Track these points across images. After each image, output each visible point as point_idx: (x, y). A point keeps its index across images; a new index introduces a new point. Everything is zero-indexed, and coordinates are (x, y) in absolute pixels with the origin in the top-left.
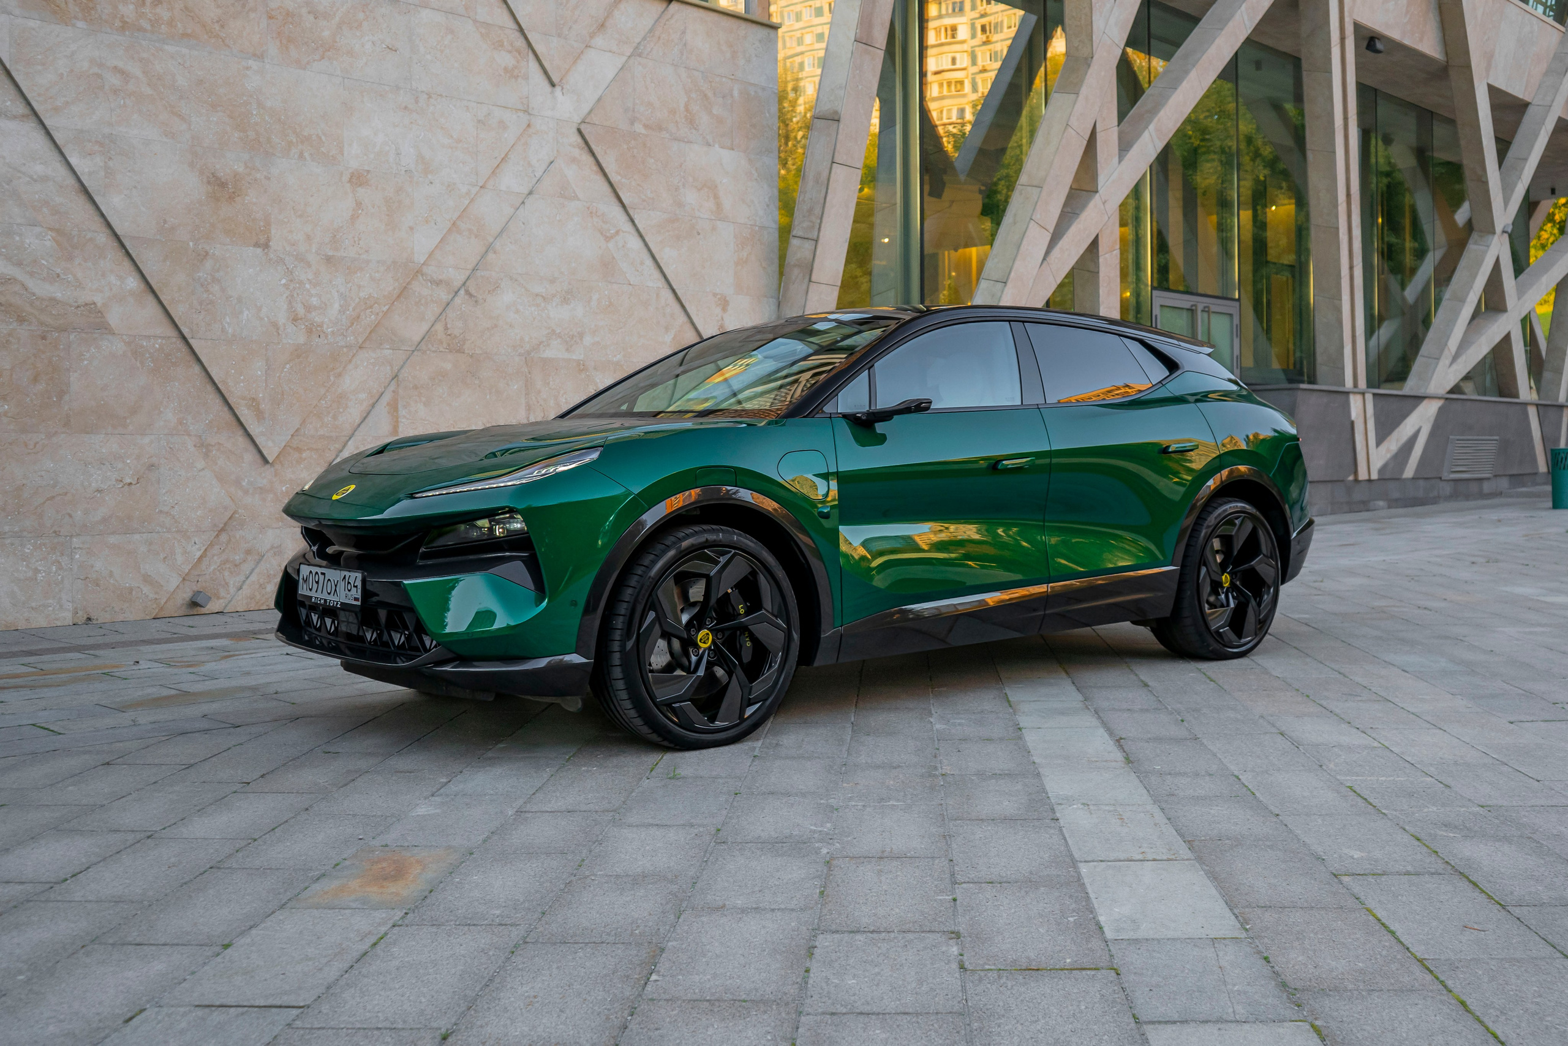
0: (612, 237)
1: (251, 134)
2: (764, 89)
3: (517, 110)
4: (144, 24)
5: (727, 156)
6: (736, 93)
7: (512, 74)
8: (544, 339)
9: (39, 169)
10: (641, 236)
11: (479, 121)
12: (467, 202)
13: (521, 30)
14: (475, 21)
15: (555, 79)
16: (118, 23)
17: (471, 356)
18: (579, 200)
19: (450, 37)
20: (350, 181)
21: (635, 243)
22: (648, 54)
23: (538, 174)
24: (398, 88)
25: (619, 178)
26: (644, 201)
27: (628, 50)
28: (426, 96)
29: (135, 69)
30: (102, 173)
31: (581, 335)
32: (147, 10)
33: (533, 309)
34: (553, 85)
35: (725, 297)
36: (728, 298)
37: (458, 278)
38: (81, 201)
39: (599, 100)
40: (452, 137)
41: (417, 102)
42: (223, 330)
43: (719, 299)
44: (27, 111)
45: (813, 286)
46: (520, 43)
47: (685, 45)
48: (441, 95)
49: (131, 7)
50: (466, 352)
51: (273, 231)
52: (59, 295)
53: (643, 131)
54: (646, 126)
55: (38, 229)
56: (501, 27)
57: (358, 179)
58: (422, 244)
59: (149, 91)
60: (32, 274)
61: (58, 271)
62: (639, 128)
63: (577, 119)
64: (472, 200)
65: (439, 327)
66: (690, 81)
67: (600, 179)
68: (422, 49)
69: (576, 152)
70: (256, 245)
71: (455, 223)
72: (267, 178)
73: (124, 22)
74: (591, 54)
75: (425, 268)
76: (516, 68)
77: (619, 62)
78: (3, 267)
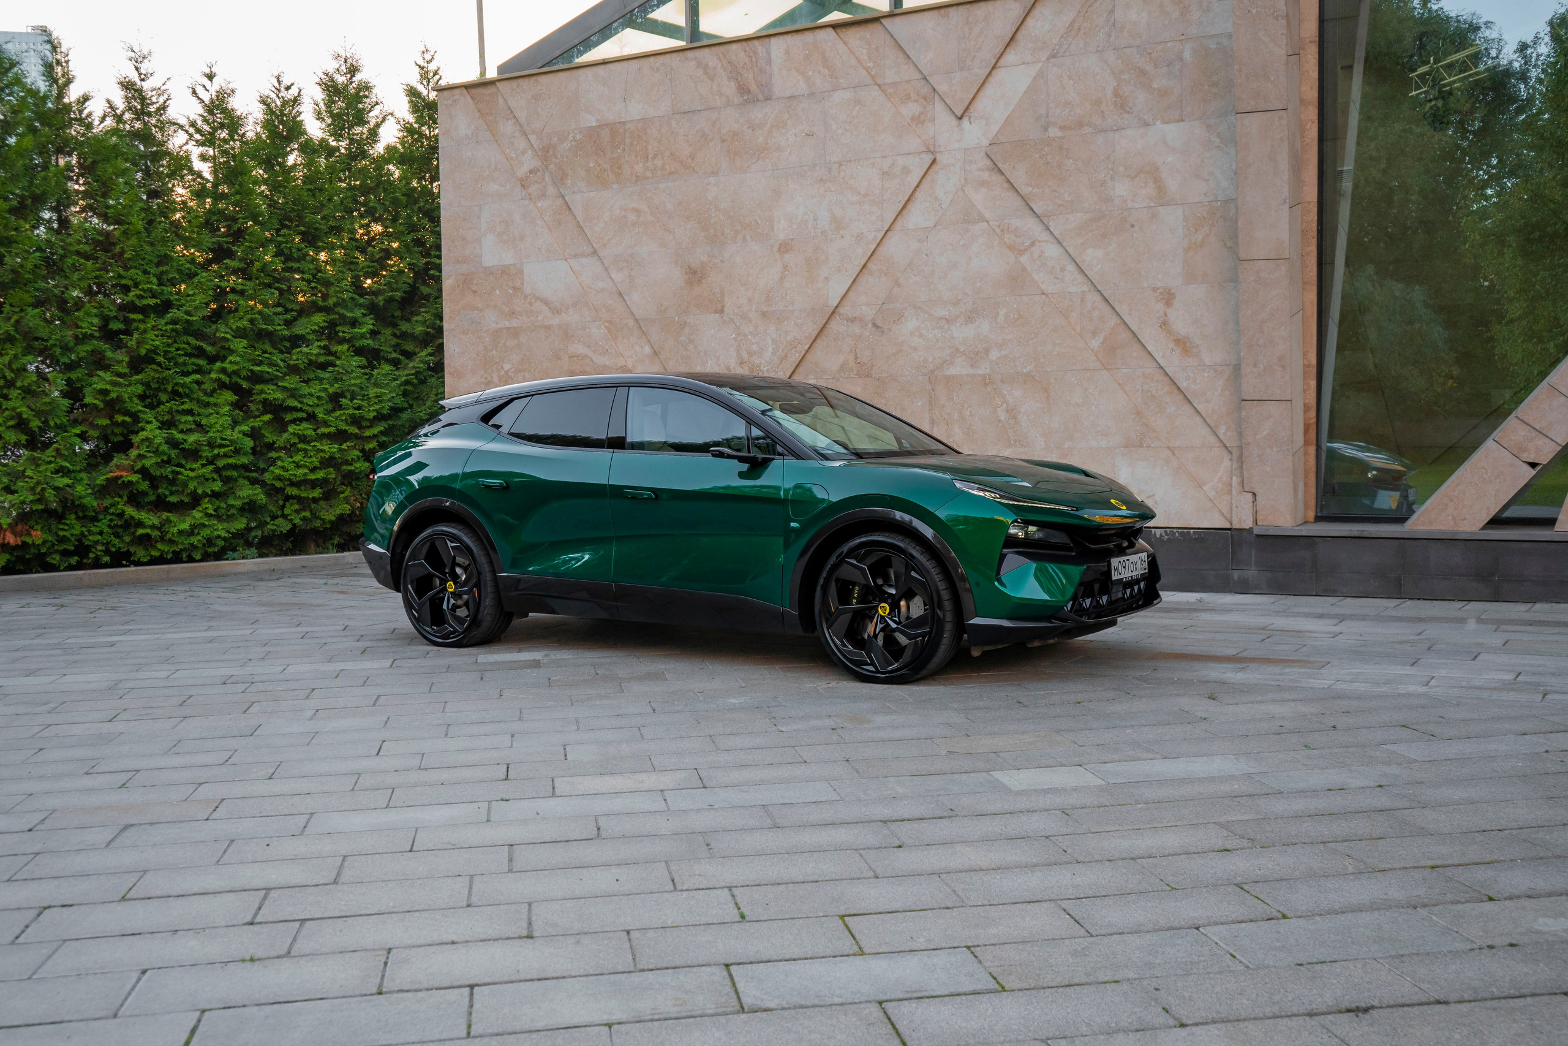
0: (1026, 250)
1: (712, 231)
3: (921, 153)
4: (649, 174)
5: (1173, 132)
6: (1187, 55)
7: (918, 120)
8: (948, 358)
9: (600, 284)
11: (884, 173)
12: (873, 247)
13: (925, 78)
14: (881, 85)
15: (958, 112)
16: (634, 179)
17: (878, 380)
18: (983, 219)
19: (857, 108)
20: (779, 250)
21: (1052, 251)
22: (1065, 52)
23: (944, 206)
24: (815, 165)
25: (1030, 189)
26: (1060, 206)
27: (1044, 55)
28: (837, 165)
29: (644, 206)
31: (987, 351)
32: (649, 164)
33: (936, 331)
34: (959, 118)
35: (1170, 290)
36: (1173, 291)
37: (868, 314)
38: (620, 299)
39: (1010, 117)
40: (860, 193)
41: (830, 171)
43: (1161, 294)
44: (592, 251)
46: (925, 90)
47: (1114, 25)
48: (850, 161)
49: (641, 165)
50: (874, 376)
51: (726, 300)
52: (607, 363)
53: (1059, 134)
54: (1062, 128)
55: (597, 323)
56: (908, 82)
57: (785, 248)
58: (836, 288)
59: (651, 218)
60: (594, 351)
61: (607, 347)
62: (1054, 132)
63: (985, 143)
64: (878, 245)
65: (851, 358)
66: (1120, 61)
67: (1011, 194)
68: (834, 127)
69: (986, 175)
70: (716, 312)
71: (864, 266)
72: (722, 261)
73: (637, 177)
74: (1000, 75)
75: (841, 310)
76: (922, 113)
77: (1033, 71)
78: (581, 349)
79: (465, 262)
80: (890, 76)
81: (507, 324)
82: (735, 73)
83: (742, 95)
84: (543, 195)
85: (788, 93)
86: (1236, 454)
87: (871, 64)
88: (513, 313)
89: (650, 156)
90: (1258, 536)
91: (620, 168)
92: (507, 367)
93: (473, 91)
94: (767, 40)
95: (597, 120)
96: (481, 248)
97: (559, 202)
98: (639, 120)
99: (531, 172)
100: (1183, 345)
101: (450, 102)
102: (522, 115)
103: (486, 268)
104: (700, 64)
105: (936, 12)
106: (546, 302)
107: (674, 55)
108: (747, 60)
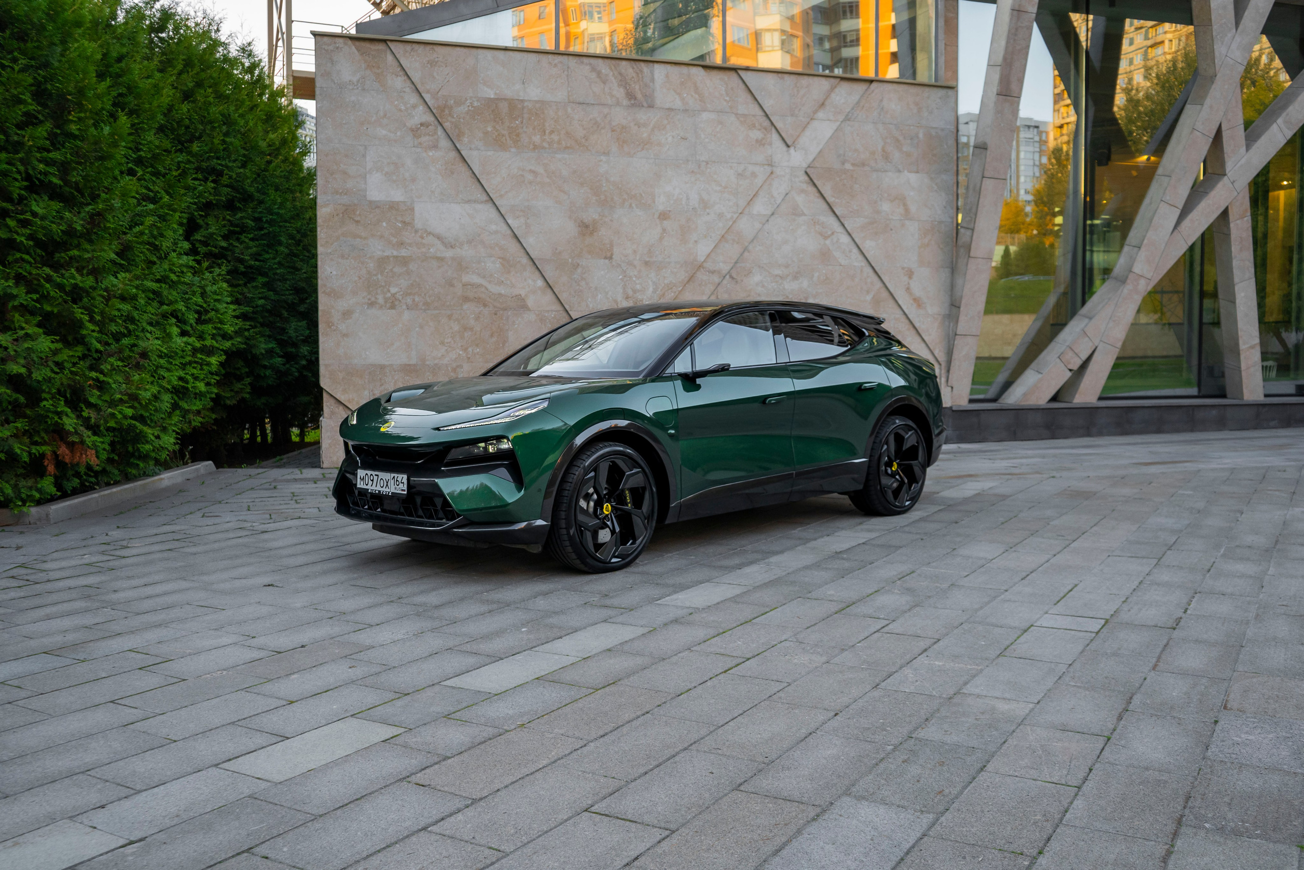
0: (828, 237)
1: (603, 197)
2: (943, 130)
3: (763, 165)
4: (546, 145)
5: (913, 178)
6: (921, 135)
7: (761, 143)
9: (494, 227)
10: (849, 234)
11: (739, 174)
12: (731, 223)
13: (767, 116)
14: (736, 114)
15: (789, 143)
16: (531, 147)
18: (804, 214)
19: (720, 126)
20: (659, 218)
21: (845, 239)
22: (855, 119)
23: (778, 202)
24: (688, 161)
25: (834, 198)
26: (851, 212)
27: (841, 118)
28: (705, 163)
29: (541, 170)
30: (524, 227)
32: (546, 137)
33: (774, 284)
34: (788, 146)
35: (911, 269)
36: (913, 270)
37: (725, 268)
38: (514, 241)
39: (820, 152)
40: (721, 185)
41: (699, 167)
42: (587, 306)
43: (906, 271)
44: (488, 198)
45: (971, 260)
46: (766, 123)
47: (882, 108)
48: (714, 162)
49: (538, 137)
51: (615, 250)
52: (503, 292)
53: (851, 168)
54: (853, 165)
55: (493, 259)
56: (754, 116)
57: (664, 216)
58: (703, 250)
59: (548, 180)
60: (490, 282)
61: (503, 279)
62: (848, 166)
63: (805, 165)
64: (734, 222)
66: (886, 131)
67: (820, 201)
68: (703, 136)
69: (804, 186)
70: (606, 258)
71: (723, 236)
72: (611, 221)
73: (535, 146)
74: (815, 124)
75: (706, 265)
76: (763, 139)
77: (835, 126)
78: (476, 279)
79: (346, 194)
80: (742, 109)
81: (395, 253)
82: (624, 82)
83: (630, 99)
84: (435, 147)
85: (667, 106)
86: (944, 364)
87: (727, 98)
88: (401, 244)
89: (547, 132)
90: (953, 411)
91: (518, 135)
92: (393, 290)
93: (357, 43)
94: (651, 64)
95: (496, 94)
96: (365, 183)
97: (453, 154)
98: (537, 102)
99: (422, 125)
100: (918, 302)
101: (331, 48)
102: (416, 77)
103: (371, 202)
104: (593, 69)
105: (775, 75)
106: (439, 238)
107: (571, 58)
108: (634, 75)
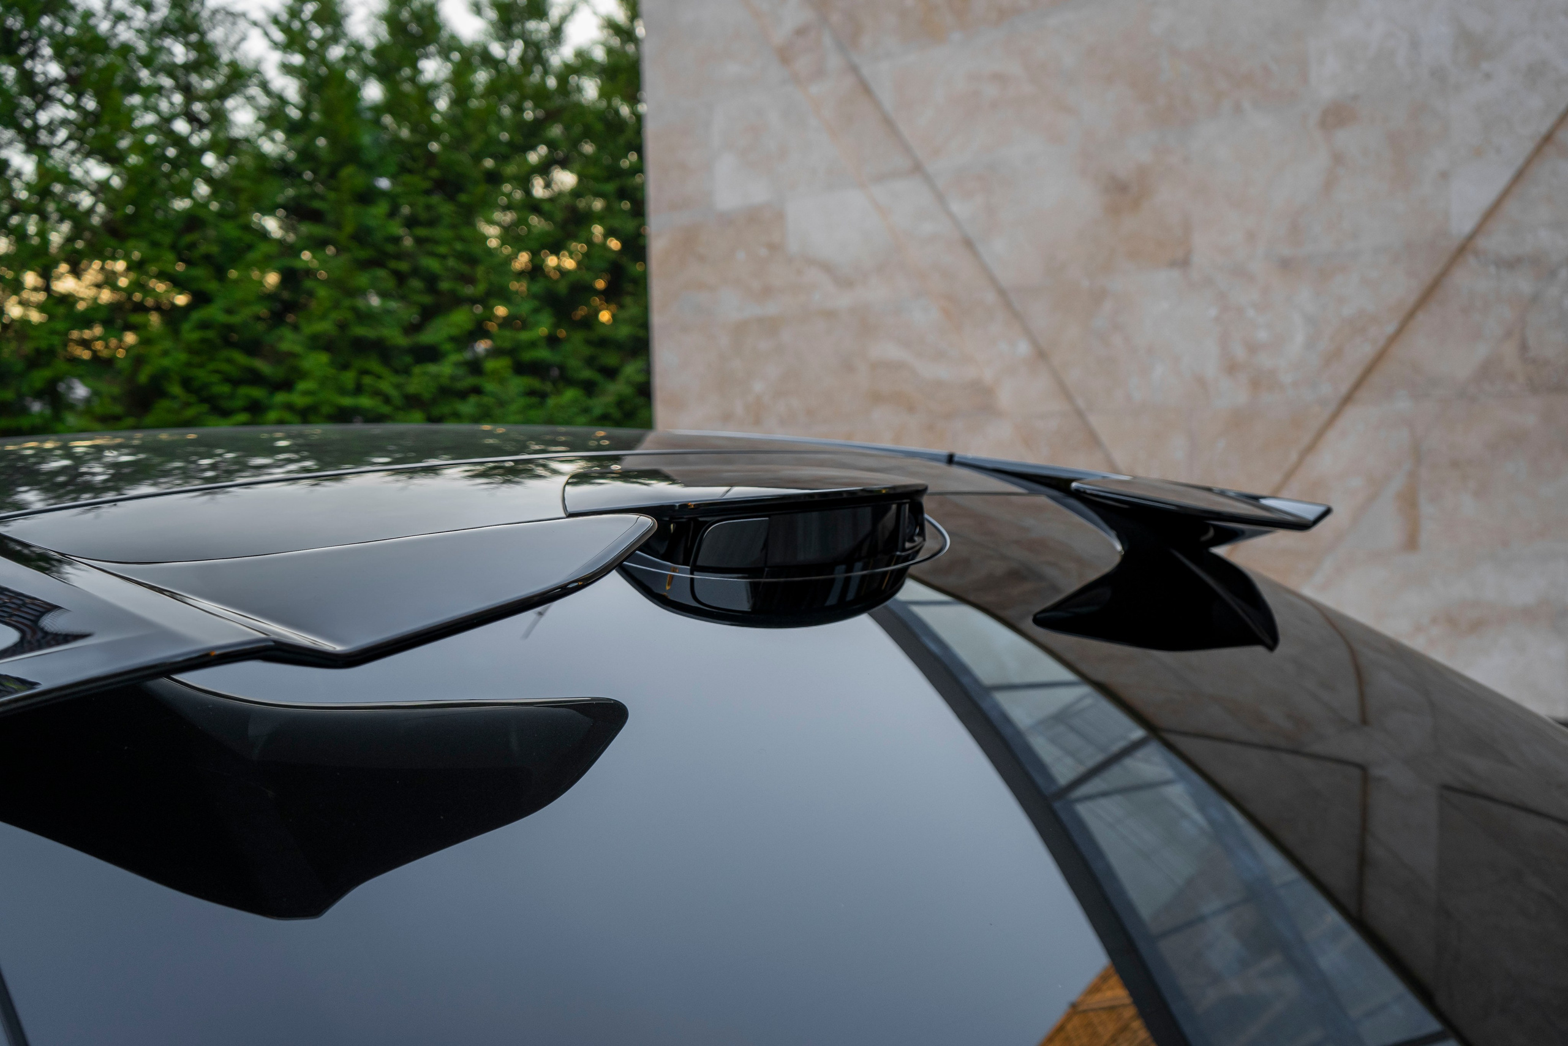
1: (1162, 100)
16: (994, 15)
29: (1015, 68)
38: (966, 254)
44: (912, 164)
51: (1196, 238)
52: (946, 376)
55: (924, 301)
57: (1336, 116)
58: (1466, 197)
59: (1031, 89)
60: (919, 355)
65: (1508, 349)
70: (1173, 264)
72: (1187, 160)
73: (1000, 11)
75: (1482, 243)
78: (893, 352)
79: (685, 207)
81: (758, 312)
84: (819, 73)
88: (767, 292)
92: (758, 387)
96: (712, 180)
97: (850, 79)
99: (797, 32)
103: (721, 215)
106: (827, 267)
